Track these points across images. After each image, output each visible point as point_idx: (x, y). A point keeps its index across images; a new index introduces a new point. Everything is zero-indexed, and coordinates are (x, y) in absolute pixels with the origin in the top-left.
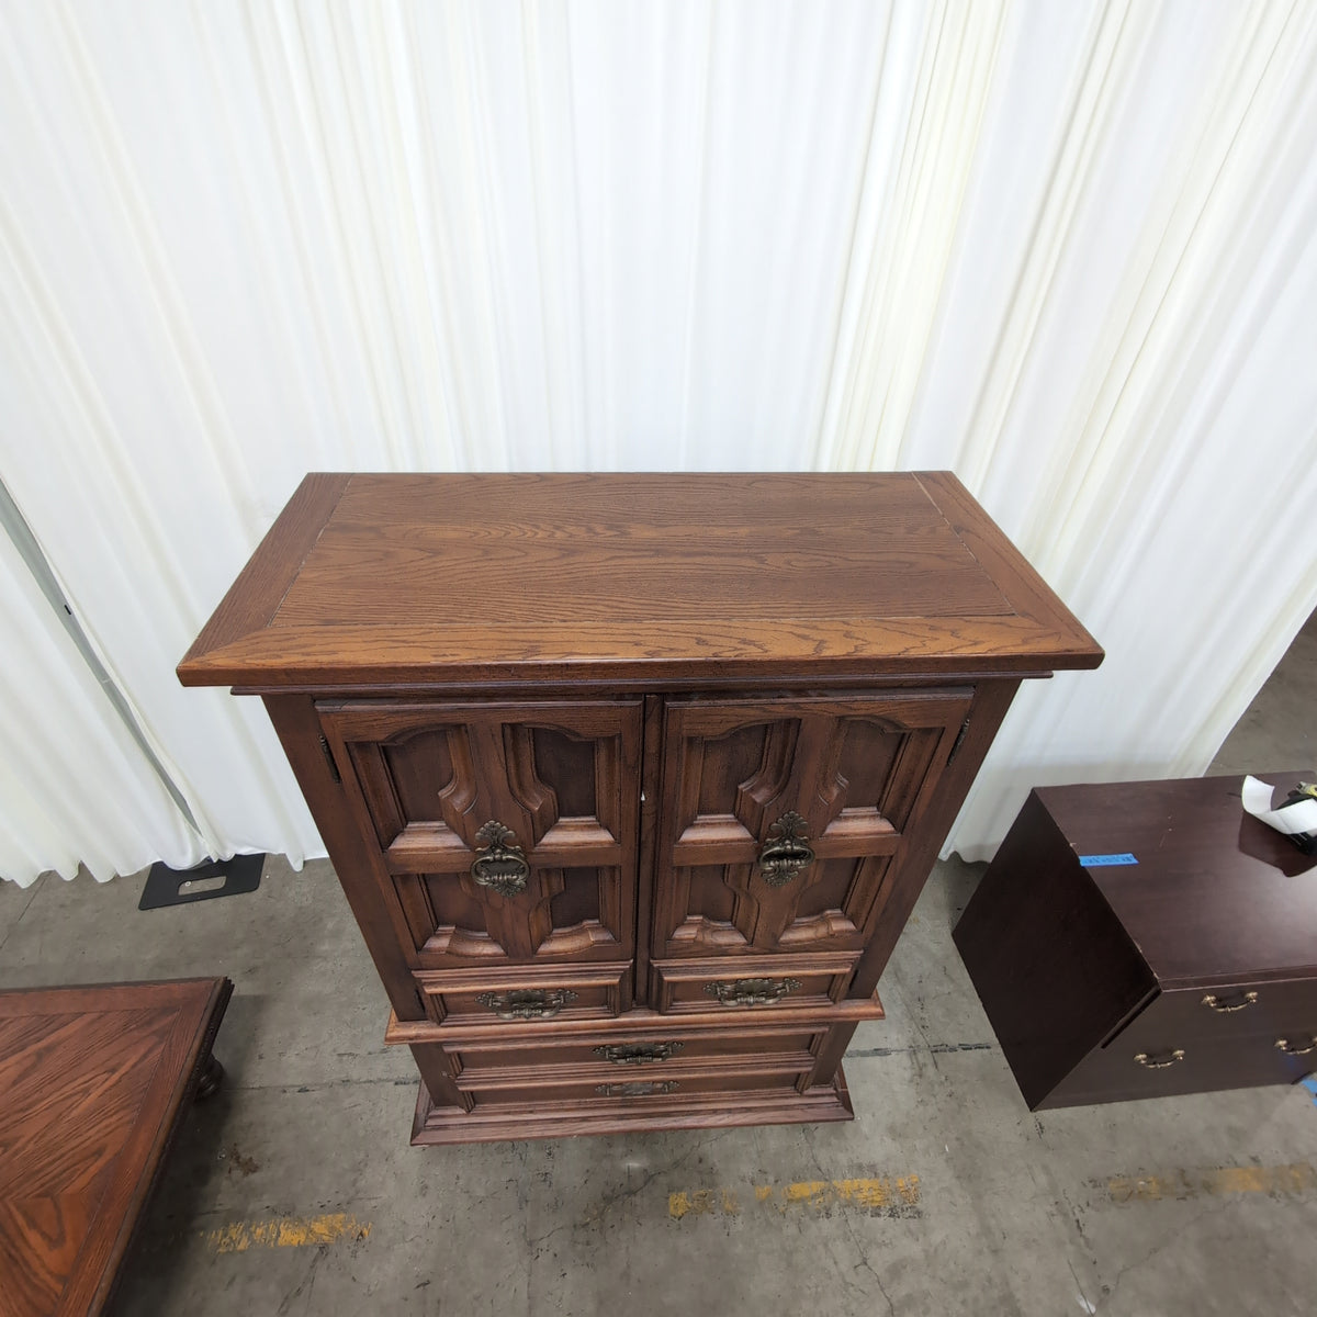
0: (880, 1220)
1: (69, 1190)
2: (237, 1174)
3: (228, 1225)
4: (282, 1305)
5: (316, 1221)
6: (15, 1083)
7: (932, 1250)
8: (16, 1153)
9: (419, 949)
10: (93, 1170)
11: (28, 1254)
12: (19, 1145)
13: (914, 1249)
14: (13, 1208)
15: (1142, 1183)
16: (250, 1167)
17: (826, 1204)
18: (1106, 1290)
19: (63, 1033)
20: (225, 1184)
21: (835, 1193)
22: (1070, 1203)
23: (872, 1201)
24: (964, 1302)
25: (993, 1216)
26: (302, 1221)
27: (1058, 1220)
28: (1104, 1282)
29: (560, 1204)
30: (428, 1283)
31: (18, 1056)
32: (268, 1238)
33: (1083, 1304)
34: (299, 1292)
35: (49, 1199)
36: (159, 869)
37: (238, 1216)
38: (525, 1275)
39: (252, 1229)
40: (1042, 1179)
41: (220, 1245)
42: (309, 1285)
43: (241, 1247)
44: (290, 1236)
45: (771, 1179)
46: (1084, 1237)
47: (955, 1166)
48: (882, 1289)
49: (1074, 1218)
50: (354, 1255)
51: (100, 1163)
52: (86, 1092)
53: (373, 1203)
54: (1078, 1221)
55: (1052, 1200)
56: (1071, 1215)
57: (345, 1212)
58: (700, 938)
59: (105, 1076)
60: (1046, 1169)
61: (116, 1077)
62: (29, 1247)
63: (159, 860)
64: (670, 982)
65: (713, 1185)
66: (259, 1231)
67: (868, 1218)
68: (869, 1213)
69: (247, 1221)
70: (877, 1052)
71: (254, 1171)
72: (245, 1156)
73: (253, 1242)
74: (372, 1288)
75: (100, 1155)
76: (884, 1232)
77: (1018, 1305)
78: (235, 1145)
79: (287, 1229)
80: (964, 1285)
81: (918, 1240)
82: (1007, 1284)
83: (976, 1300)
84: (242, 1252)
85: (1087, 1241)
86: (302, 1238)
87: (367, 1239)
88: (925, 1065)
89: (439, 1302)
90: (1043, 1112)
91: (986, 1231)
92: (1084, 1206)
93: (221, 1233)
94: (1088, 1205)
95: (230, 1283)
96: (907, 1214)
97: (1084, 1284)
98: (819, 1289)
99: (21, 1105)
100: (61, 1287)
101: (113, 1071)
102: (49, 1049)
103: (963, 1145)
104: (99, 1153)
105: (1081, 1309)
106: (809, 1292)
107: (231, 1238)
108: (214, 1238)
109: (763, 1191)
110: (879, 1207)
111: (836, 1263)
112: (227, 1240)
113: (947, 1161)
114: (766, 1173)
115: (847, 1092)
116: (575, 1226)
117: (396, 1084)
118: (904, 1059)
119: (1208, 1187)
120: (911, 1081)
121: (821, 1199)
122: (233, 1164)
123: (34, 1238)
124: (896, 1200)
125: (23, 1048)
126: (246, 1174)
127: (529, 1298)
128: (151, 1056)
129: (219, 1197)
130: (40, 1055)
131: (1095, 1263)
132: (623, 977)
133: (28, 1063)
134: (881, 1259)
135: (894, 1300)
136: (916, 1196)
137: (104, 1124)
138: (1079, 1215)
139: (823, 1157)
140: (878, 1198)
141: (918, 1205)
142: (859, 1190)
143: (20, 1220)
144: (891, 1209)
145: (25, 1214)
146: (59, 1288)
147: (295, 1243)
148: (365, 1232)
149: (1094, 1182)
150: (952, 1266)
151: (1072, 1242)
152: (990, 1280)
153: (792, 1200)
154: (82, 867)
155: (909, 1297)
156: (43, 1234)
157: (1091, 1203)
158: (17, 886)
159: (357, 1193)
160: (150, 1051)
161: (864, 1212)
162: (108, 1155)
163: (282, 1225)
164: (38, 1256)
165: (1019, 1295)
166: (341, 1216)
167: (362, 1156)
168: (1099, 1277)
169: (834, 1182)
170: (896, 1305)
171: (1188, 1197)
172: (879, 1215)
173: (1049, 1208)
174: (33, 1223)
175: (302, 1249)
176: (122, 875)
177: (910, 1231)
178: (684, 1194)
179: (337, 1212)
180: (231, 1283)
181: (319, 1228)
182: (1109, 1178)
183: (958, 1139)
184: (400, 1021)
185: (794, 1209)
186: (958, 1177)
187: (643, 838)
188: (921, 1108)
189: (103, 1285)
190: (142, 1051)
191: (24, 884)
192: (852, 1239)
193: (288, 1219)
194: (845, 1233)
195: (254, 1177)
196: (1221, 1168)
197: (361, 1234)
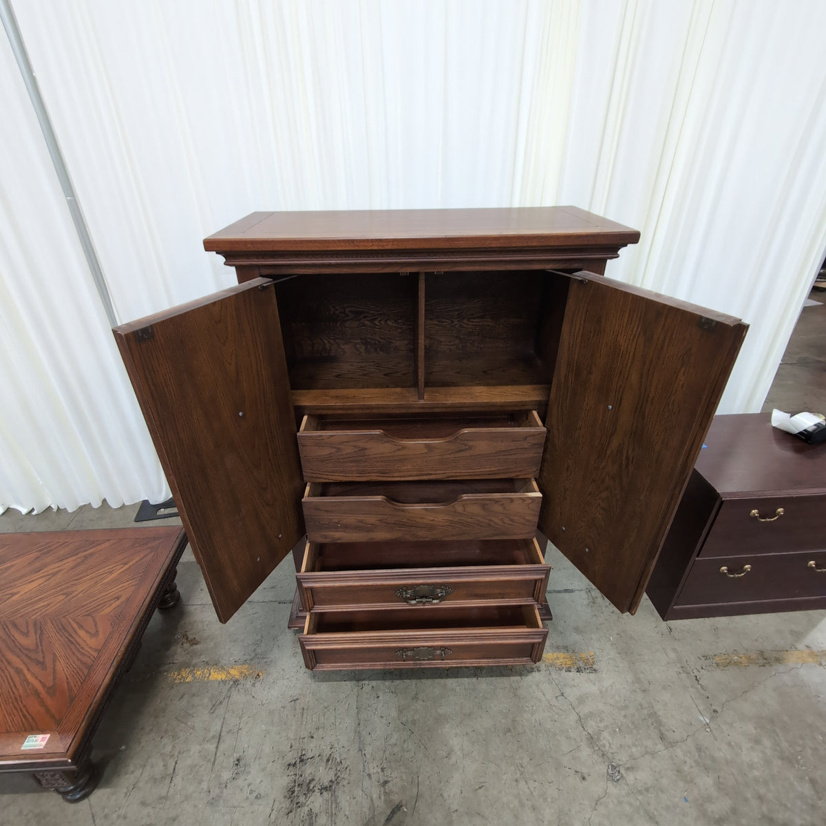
0: (571, 674)
1: (102, 613)
2: (186, 645)
3: (181, 670)
4: (211, 709)
5: (232, 668)
6: (72, 568)
7: (604, 689)
8: (73, 597)
10: (114, 605)
11: (78, 640)
12: (75, 593)
13: (594, 689)
14: (71, 621)
15: (736, 657)
16: (194, 642)
17: (537, 665)
18: (715, 711)
19: (99, 548)
20: (179, 650)
22: (690, 668)
23: (566, 664)
24: (625, 716)
25: (642, 673)
26: (224, 669)
27: (684, 676)
28: (714, 708)
30: (297, 699)
31: (74, 558)
32: (204, 676)
33: (701, 718)
34: (221, 703)
35: (90, 617)
36: (145, 503)
37: (187, 665)
38: (355, 697)
39: (195, 672)
40: (672, 655)
41: (176, 679)
42: (227, 700)
43: (188, 680)
44: (217, 676)
46: (700, 684)
47: (617, 648)
48: (574, 709)
49: (694, 675)
50: (254, 685)
51: (118, 603)
52: (111, 573)
53: (266, 660)
54: (696, 677)
55: (679, 665)
56: (692, 674)
57: (249, 664)
59: (122, 566)
60: (674, 650)
61: (127, 566)
62: (80, 637)
63: (146, 499)
66: (199, 673)
67: (563, 672)
68: (564, 670)
69: (192, 668)
70: (566, 591)
71: (197, 644)
72: (191, 637)
73: (195, 678)
74: (264, 702)
75: (118, 599)
76: (573, 680)
77: (660, 718)
78: (186, 631)
79: (214, 672)
80: (626, 707)
81: (595, 684)
82: (652, 707)
83: (633, 715)
84: (188, 682)
85: (702, 686)
86: (224, 677)
87: (261, 677)
88: (596, 597)
89: (303, 709)
90: (671, 621)
91: (638, 680)
92: (700, 669)
93: (176, 673)
94: (702, 668)
95: (182, 697)
96: (588, 671)
97: (701, 708)
98: (534, 708)
99: (75, 578)
100: (97, 654)
101: (126, 564)
102: (91, 554)
103: (621, 637)
104: (118, 598)
105: (700, 721)
106: (527, 709)
107: (182, 676)
108: (173, 676)
110: (570, 667)
111: (544, 695)
112: (180, 677)
113: (612, 645)
115: (548, 605)
116: (385, 673)
117: (279, 603)
118: (584, 595)
119: (778, 660)
120: (588, 605)
122: (184, 640)
123: (82, 633)
124: (581, 664)
125: (77, 554)
126: (191, 645)
127: (357, 708)
128: (146, 559)
129: (176, 656)
130: (86, 557)
131: (708, 697)
133: (79, 560)
134: (572, 694)
135: (581, 714)
136: (593, 662)
137: (120, 586)
138: (696, 673)
140: (569, 663)
141: (595, 666)
142: (558, 659)
143: (75, 626)
144: (578, 668)
145: (77, 623)
146: (95, 654)
147: (219, 679)
148: (260, 674)
149: (706, 657)
150: (617, 698)
151: (692, 687)
152: (641, 705)
154: (104, 501)
155: (591, 713)
156: (87, 632)
157: (704, 667)
158: (67, 511)
159: (256, 655)
160: (146, 556)
161: (561, 669)
162: (122, 599)
163: (212, 670)
164: (84, 641)
165: (660, 713)
166: (247, 666)
168: (711, 705)
170: (582, 716)
171: (766, 665)
172: (570, 671)
173: (677, 670)
174: (81, 627)
175: (224, 682)
176: (126, 504)
177: (589, 679)
179: (244, 664)
181: (233, 672)
182: (715, 655)
183: (618, 634)
185: (518, 667)
186: (619, 653)
188: (595, 619)
189: (119, 654)
190: (142, 556)
191: (70, 510)
192: (554, 683)
193: (215, 667)
194: (549, 679)
195: (198, 647)
196: (787, 651)
197: (258, 675)
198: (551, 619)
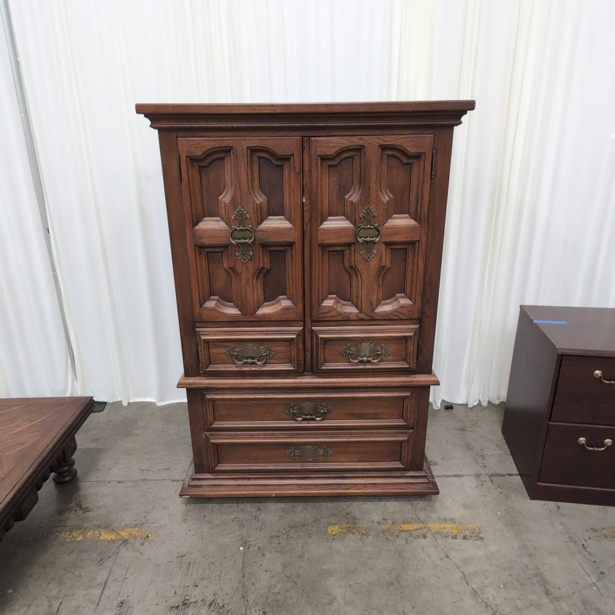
0: (457, 541)
1: (8, 453)
2: (80, 512)
3: (72, 531)
4: (99, 562)
5: (122, 530)
7: (489, 554)
9: (201, 306)
10: (19, 449)
13: (478, 553)
16: (86, 510)
17: (424, 533)
18: (602, 573)
20: (72, 516)
21: (429, 530)
22: (578, 538)
23: (452, 533)
24: (510, 575)
25: (529, 541)
26: (114, 531)
27: (570, 544)
28: (601, 570)
29: (263, 527)
30: (184, 556)
32: (94, 536)
33: (588, 578)
34: (109, 557)
37: (78, 527)
38: (241, 555)
39: (86, 533)
40: (560, 528)
41: (67, 538)
42: (115, 555)
43: (79, 539)
44: (107, 536)
45: (390, 522)
46: (588, 551)
47: (504, 521)
48: (459, 568)
49: (581, 544)
50: (142, 544)
51: (23, 447)
53: (156, 525)
54: (583, 545)
55: (566, 536)
56: (579, 542)
57: (139, 528)
58: (335, 307)
59: (29, 422)
60: (562, 524)
61: (34, 423)
64: (322, 338)
65: (355, 523)
66: (89, 534)
67: (449, 539)
68: (450, 537)
69: (83, 530)
70: (455, 476)
71: (89, 512)
72: (84, 506)
73: (86, 538)
74: (151, 557)
75: (23, 444)
76: (459, 545)
77: (546, 577)
78: (80, 502)
79: (105, 533)
80: (511, 568)
81: (481, 549)
82: (538, 569)
83: (518, 575)
84: (79, 541)
85: (589, 553)
86: (114, 537)
87: (150, 538)
88: (485, 481)
89: (190, 563)
91: (524, 547)
92: (587, 539)
93: (68, 534)
94: (590, 538)
96: (474, 539)
97: (588, 570)
98: (419, 567)
101: (32, 421)
103: (509, 512)
105: (586, 580)
106: (412, 567)
107: (73, 536)
108: (64, 536)
109: (385, 527)
110: (456, 535)
111: (429, 556)
112: (71, 536)
113: (499, 518)
114: (387, 520)
116: (272, 537)
117: (173, 481)
118: (472, 479)
120: (477, 486)
121: (421, 531)
122: (78, 508)
124: (467, 533)
126: (84, 512)
127: (242, 564)
129: (68, 521)
131: (595, 562)
132: (298, 335)
134: (457, 556)
135: (465, 573)
136: (480, 532)
137: (26, 436)
138: (583, 542)
139: (422, 515)
140: (456, 532)
141: (481, 535)
142: (444, 528)
144: (464, 536)
147: (109, 539)
148: (150, 535)
149: (594, 530)
150: (503, 560)
151: (579, 553)
152: (527, 567)
153: (403, 531)
155: (476, 572)
157: (592, 538)
159: (147, 521)
161: (447, 537)
162: (27, 445)
163: (102, 532)
165: (545, 573)
166: (137, 529)
167: (151, 507)
168: (598, 568)
169: (429, 525)
170: (467, 574)
172: (456, 538)
173: (565, 539)
175: (113, 541)
177: (475, 545)
178: (337, 527)
179: (134, 527)
180: (71, 552)
181: (122, 533)
182: (603, 528)
183: (505, 510)
184: (185, 376)
185: (403, 534)
186: (506, 525)
187: (305, 228)
188: (483, 497)
192: (439, 547)
193: (106, 530)
194: (435, 545)
195: (90, 514)
197: (147, 536)
198: (438, 493)
